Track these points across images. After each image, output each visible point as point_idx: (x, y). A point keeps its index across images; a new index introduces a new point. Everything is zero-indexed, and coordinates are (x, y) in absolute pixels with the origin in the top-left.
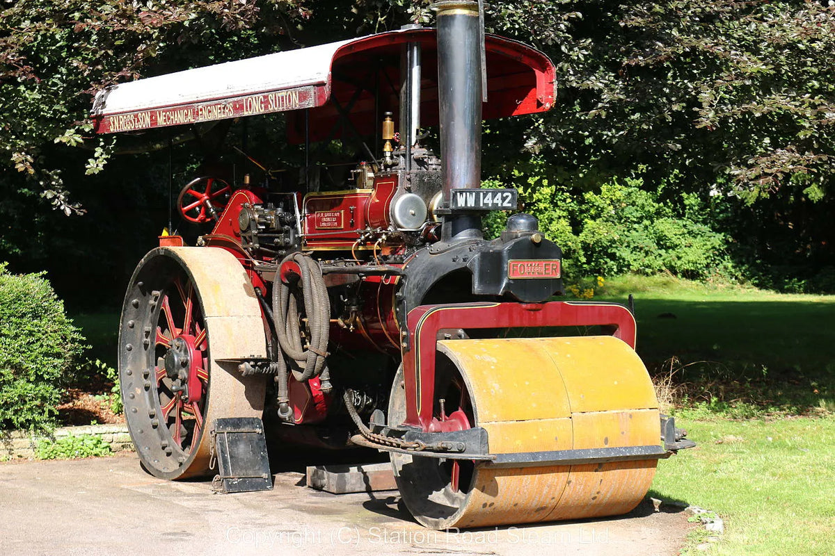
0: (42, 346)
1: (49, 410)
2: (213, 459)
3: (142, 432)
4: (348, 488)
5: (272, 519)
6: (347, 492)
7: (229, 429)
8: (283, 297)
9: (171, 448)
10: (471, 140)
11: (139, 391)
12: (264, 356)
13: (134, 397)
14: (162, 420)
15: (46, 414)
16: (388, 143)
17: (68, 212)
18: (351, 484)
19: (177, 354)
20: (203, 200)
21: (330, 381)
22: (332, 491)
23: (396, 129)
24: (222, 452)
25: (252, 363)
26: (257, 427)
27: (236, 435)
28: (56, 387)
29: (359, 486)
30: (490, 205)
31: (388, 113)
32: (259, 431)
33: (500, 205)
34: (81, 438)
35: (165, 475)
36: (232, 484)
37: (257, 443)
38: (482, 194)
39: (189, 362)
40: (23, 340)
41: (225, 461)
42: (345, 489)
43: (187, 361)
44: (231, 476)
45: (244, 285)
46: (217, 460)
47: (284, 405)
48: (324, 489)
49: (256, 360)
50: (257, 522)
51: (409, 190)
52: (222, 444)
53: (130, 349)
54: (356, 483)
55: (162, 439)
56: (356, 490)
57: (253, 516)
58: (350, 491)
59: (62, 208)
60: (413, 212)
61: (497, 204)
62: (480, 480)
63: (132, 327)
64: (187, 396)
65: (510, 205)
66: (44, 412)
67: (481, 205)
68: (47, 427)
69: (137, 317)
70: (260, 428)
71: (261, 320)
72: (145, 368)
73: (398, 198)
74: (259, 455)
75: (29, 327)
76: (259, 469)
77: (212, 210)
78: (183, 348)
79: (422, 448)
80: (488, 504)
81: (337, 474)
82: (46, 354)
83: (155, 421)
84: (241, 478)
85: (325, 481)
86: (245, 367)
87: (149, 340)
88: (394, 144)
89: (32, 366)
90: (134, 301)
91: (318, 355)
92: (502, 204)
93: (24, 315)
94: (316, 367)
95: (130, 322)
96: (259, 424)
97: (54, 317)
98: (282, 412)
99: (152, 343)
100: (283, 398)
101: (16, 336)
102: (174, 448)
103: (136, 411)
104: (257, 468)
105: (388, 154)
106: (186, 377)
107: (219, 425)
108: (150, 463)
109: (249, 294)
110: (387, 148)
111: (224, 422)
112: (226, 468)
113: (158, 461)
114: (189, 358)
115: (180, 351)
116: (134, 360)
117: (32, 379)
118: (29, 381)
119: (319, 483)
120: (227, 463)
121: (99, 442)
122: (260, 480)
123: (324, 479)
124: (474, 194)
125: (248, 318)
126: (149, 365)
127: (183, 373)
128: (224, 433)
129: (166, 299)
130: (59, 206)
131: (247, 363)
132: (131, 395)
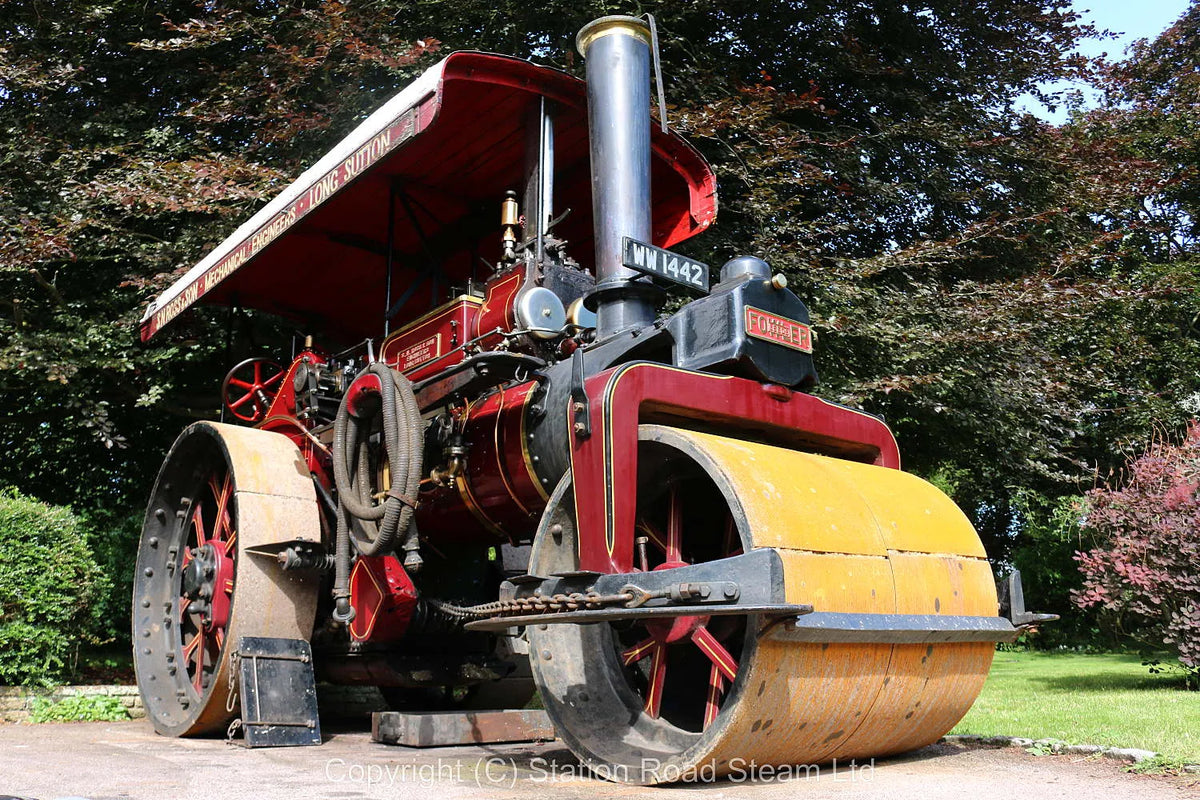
0: (47, 578)
1: (52, 661)
2: (233, 695)
3: (154, 678)
4: (437, 739)
5: (317, 776)
6: (434, 744)
7: (260, 653)
8: (349, 440)
9: (189, 698)
10: (641, 195)
11: (156, 628)
12: (317, 539)
13: (148, 635)
14: (182, 665)
15: (46, 666)
16: (509, 229)
17: (110, 444)
18: (442, 733)
19: (200, 563)
20: (253, 390)
21: (419, 552)
22: (412, 743)
23: (520, 212)
24: (247, 685)
25: (298, 549)
26: (302, 653)
27: (270, 661)
28: (63, 633)
29: (453, 736)
30: (676, 276)
31: (510, 192)
32: (304, 658)
34: (92, 699)
35: (171, 731)
36: (259, 733)
37: (301, 677)
39: (216, 573)
40: (23, 569)
41: (251, 700)
42: (432, 740)
43: (212, 572)
44: (259, 721)
45: (296, 462)
46: (239, 696)
47: (342, 601)
48: (399, 742)
49: (305, 544)
50: (287, 780)
51: (540, 283)
52: (248, 675)
53: (150, 575)
54: (448, 732)
55: (180, 687)
56: (449, 742)
57: (283, 772)
58: (440, 743)
59: (103, 439)
60: (548, 311)
61: (685, 277)
62: (759, 669)
63: (155, 545)
64: (209, 619)
66: (44, 662)
67: (665, 272)
68: (48, 683)
69: (160, 534)
70: (307, 654)
71: (315, 506)
72: (168, 599)
73: (525, 292)
74: (304, 693)
75: (32, 552)
76: (302, 714)
77: (263, 399)
78: (210, 556)
79: (641, 600)
80: (763, 723)
81: (420, 717)
82: (51, 589)
83: (174, 664)
84: (272, 726)
85: (401, 729)
86: (289, 555)
87: (175, 563)
88: (518, 230)
89: (31, 601)
90: (159, 511)
91: (403, 504)
92: (690, 279)
93: (25, 539)
94: (400, 526)
95: (152, 540)
96: (306, 649)
97: (70, 546)
98: (339, 613)
99: (178, 567)
100: (342, 590)
101: (14, 563)
102: (192, 697)
103: (150, 652)
104: (299, 712)
105: (509, 245)
106: (211, 593)
107: (246, 646)
108: (157, 716)
109: (302, 472)
110: (509, 236)
111: (255, 643)
112: (251, 710)
113: (168, 715)
114: (215, 567)
115: (206, 559)
116: (155, 587)
117: (31, 618)
118: (27, 622)
119: (391, 732)
120: (255, 702)
121: (115, 705)
122: (303, 730)
123: (400, 726)
124: (655, 252)
125: (298, 501)
126: (173, 595)
127: (207, 589)
128: (251, 658)
129: (199, 510)
130: (101, 438)
131: (290, 550)
132: (145, 633)
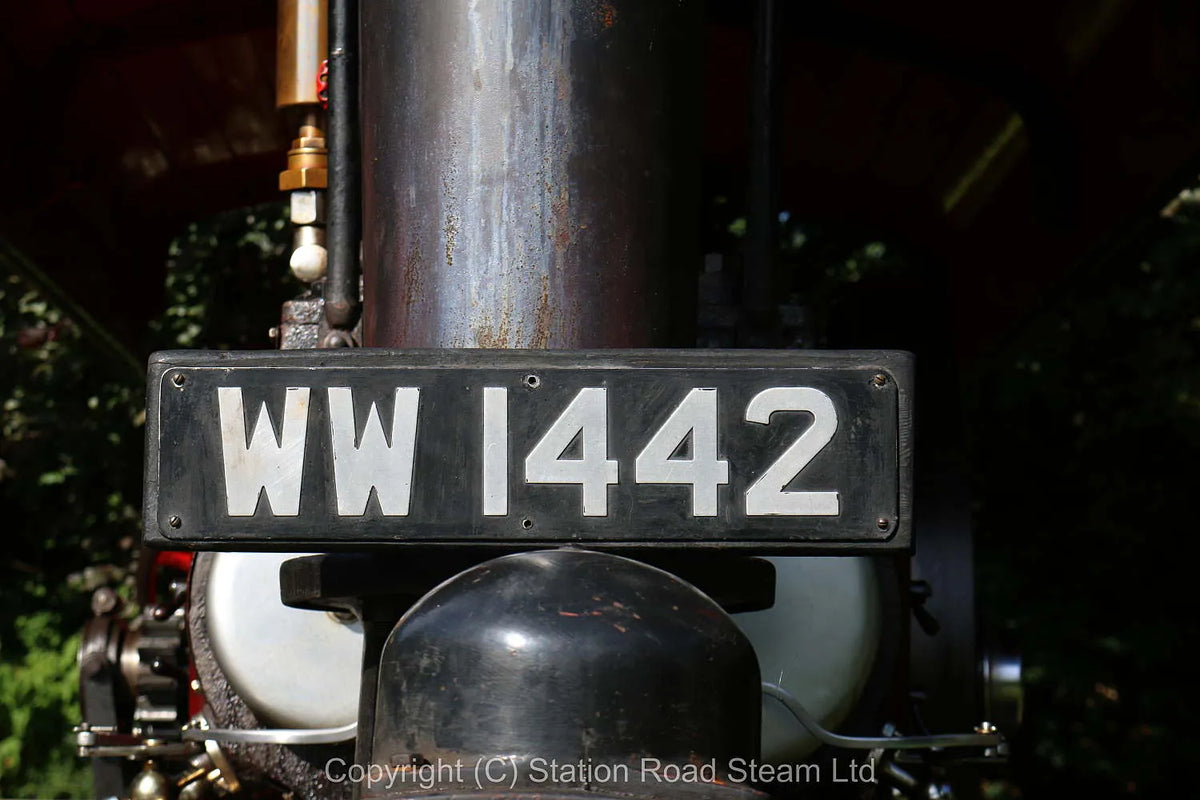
30: (595, 505)
33: (705, 505)
38: (495, 402)
61: (680, 495)
65: (824, 503)
67: (495, 501)
92: (730, 495)
124: (407, 400)
